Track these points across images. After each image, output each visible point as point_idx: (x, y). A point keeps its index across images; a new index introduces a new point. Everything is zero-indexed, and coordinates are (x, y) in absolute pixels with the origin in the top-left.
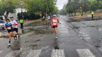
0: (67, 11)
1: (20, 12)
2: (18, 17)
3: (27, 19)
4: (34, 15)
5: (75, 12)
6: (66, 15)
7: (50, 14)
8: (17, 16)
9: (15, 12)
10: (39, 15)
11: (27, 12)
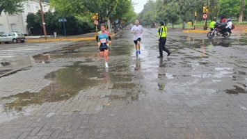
0: (160, 16)
1: (35, 11)
2: (28, 27)
3: (55, 33)
4: (75, 23)
5: (185, 20)
6: (153, 26)
7: (117, 22)
8: (26, 24)
9: (21, 11)
10: (86, 24)
11: (56, 13)
